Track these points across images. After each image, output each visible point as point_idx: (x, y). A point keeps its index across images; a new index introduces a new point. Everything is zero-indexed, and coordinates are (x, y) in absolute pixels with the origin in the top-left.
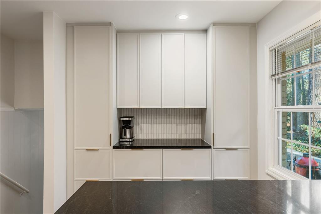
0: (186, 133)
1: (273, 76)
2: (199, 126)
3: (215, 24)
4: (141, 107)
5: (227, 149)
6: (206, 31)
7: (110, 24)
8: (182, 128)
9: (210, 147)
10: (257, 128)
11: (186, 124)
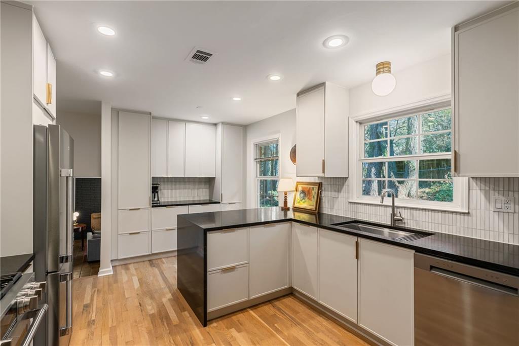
0: (198, 196)
1: (256, 159)
2: (207, 190)
3: (223, 123)
4: (169, 176)
5: (230, 203)
6: (215, 125)
7: (150, 113)
8: (195, 191)
9: (219, 203)
10: (246, 191)
11: (198, 189)
